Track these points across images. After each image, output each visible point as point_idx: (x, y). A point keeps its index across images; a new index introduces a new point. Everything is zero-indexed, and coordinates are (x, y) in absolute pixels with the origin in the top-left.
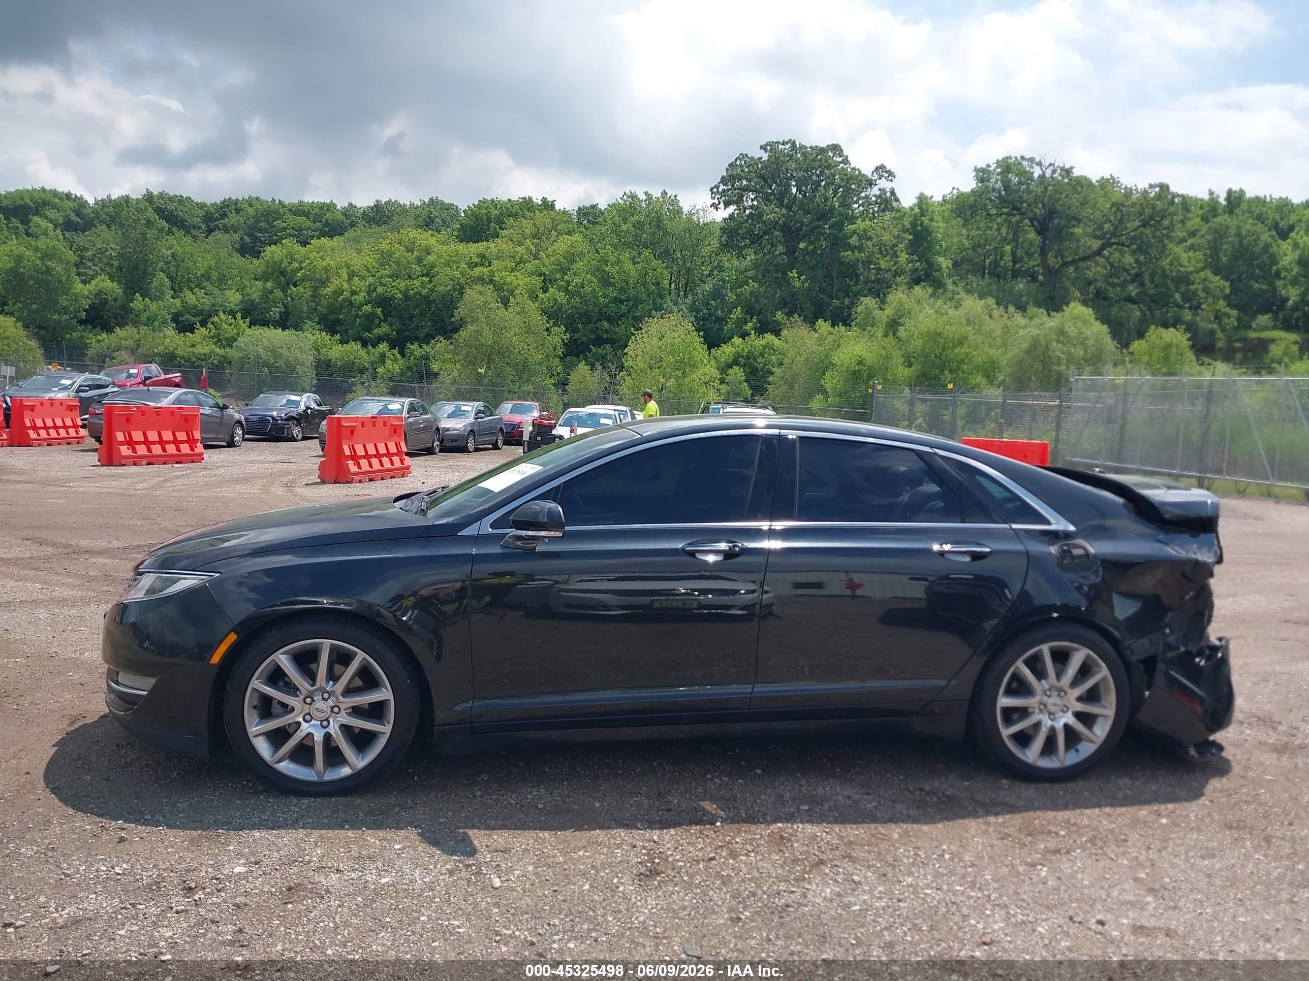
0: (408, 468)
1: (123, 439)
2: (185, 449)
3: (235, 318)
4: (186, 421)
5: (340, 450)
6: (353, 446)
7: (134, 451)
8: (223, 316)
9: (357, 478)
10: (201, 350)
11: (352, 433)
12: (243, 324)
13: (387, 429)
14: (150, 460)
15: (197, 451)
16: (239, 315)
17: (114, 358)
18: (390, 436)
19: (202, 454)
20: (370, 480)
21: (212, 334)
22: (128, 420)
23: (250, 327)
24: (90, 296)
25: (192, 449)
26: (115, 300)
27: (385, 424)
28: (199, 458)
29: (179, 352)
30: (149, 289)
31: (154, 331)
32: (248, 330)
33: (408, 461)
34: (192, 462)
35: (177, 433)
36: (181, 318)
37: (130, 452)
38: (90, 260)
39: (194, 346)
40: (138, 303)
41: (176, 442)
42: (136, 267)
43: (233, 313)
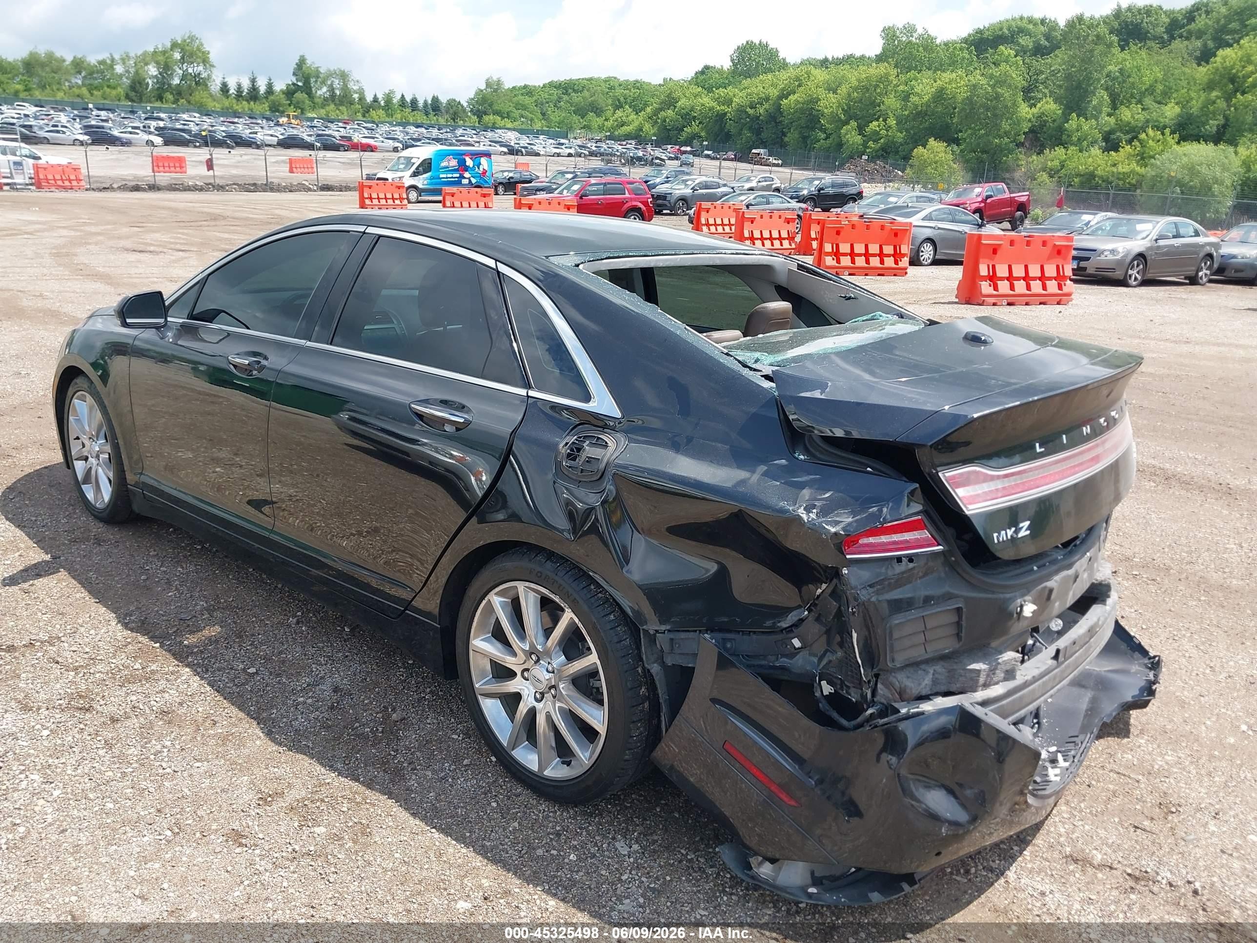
0: (1069, 294)
1: (830, 250)
2: (889, 262)
3: (1163, 134)
4: (896, 235)
5: (976, 269)
6: (994, 267)
7: (838, 261)
8: (1150, 132)
9: (993, 300)
10: (1123, 168)
11: (995, 251)
12: (1171, 140)
13: (1047, 250)
14: (852, 271)
15: (901, 265)
16: (1167, 131)
17: (1035, 179)
18: (1049, 258)
19: (906, 269)
20: (1009, 304)
21: (1137, 152)
22: (838, 233)
23: (1178, 143)
24: (1033, 119)
25: (896, 263)
26: (1054, 121)
27: (1044, 243)
28: (903, 272)
29: (1099, 172)
30: (1086, 108)
31: (1081, 151)
32: (1175, 146)
33: (1069, 286)
34: (895, 275)
35: (884, 247)
36: (1112, 136)
37: (834, 263)
38: (1042, 83)
39: (1114, 165)
40: (1073, 123)
41: (881, 255)
42: (1079, 86)
43: (1162, 129)
